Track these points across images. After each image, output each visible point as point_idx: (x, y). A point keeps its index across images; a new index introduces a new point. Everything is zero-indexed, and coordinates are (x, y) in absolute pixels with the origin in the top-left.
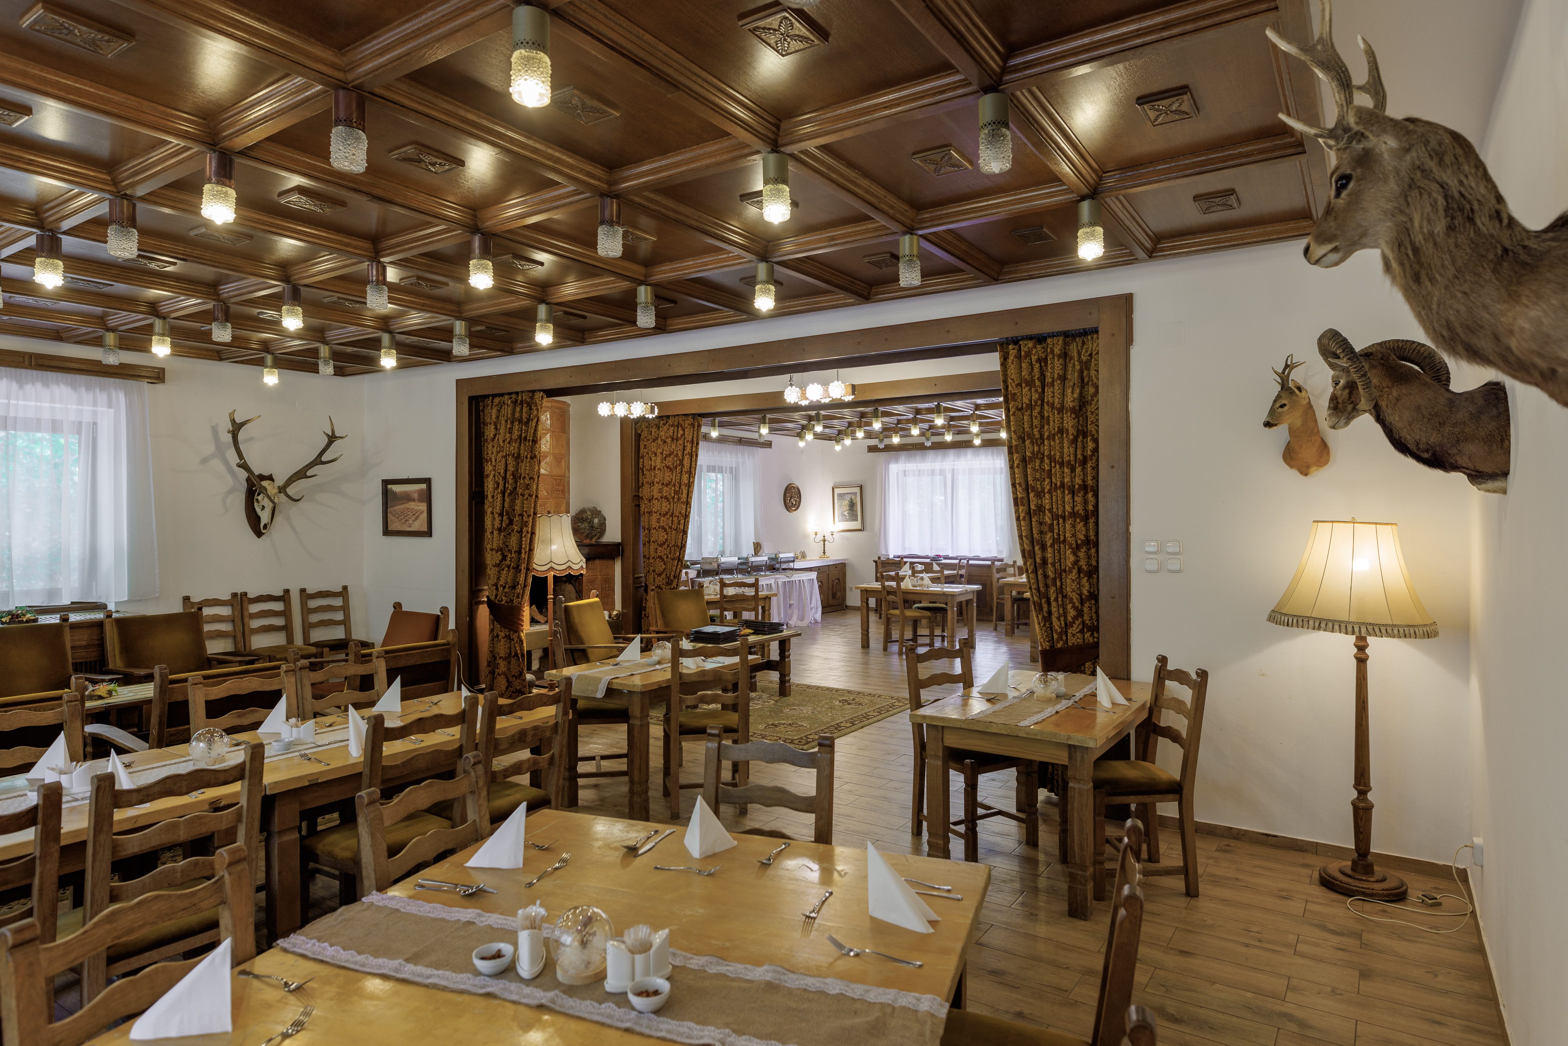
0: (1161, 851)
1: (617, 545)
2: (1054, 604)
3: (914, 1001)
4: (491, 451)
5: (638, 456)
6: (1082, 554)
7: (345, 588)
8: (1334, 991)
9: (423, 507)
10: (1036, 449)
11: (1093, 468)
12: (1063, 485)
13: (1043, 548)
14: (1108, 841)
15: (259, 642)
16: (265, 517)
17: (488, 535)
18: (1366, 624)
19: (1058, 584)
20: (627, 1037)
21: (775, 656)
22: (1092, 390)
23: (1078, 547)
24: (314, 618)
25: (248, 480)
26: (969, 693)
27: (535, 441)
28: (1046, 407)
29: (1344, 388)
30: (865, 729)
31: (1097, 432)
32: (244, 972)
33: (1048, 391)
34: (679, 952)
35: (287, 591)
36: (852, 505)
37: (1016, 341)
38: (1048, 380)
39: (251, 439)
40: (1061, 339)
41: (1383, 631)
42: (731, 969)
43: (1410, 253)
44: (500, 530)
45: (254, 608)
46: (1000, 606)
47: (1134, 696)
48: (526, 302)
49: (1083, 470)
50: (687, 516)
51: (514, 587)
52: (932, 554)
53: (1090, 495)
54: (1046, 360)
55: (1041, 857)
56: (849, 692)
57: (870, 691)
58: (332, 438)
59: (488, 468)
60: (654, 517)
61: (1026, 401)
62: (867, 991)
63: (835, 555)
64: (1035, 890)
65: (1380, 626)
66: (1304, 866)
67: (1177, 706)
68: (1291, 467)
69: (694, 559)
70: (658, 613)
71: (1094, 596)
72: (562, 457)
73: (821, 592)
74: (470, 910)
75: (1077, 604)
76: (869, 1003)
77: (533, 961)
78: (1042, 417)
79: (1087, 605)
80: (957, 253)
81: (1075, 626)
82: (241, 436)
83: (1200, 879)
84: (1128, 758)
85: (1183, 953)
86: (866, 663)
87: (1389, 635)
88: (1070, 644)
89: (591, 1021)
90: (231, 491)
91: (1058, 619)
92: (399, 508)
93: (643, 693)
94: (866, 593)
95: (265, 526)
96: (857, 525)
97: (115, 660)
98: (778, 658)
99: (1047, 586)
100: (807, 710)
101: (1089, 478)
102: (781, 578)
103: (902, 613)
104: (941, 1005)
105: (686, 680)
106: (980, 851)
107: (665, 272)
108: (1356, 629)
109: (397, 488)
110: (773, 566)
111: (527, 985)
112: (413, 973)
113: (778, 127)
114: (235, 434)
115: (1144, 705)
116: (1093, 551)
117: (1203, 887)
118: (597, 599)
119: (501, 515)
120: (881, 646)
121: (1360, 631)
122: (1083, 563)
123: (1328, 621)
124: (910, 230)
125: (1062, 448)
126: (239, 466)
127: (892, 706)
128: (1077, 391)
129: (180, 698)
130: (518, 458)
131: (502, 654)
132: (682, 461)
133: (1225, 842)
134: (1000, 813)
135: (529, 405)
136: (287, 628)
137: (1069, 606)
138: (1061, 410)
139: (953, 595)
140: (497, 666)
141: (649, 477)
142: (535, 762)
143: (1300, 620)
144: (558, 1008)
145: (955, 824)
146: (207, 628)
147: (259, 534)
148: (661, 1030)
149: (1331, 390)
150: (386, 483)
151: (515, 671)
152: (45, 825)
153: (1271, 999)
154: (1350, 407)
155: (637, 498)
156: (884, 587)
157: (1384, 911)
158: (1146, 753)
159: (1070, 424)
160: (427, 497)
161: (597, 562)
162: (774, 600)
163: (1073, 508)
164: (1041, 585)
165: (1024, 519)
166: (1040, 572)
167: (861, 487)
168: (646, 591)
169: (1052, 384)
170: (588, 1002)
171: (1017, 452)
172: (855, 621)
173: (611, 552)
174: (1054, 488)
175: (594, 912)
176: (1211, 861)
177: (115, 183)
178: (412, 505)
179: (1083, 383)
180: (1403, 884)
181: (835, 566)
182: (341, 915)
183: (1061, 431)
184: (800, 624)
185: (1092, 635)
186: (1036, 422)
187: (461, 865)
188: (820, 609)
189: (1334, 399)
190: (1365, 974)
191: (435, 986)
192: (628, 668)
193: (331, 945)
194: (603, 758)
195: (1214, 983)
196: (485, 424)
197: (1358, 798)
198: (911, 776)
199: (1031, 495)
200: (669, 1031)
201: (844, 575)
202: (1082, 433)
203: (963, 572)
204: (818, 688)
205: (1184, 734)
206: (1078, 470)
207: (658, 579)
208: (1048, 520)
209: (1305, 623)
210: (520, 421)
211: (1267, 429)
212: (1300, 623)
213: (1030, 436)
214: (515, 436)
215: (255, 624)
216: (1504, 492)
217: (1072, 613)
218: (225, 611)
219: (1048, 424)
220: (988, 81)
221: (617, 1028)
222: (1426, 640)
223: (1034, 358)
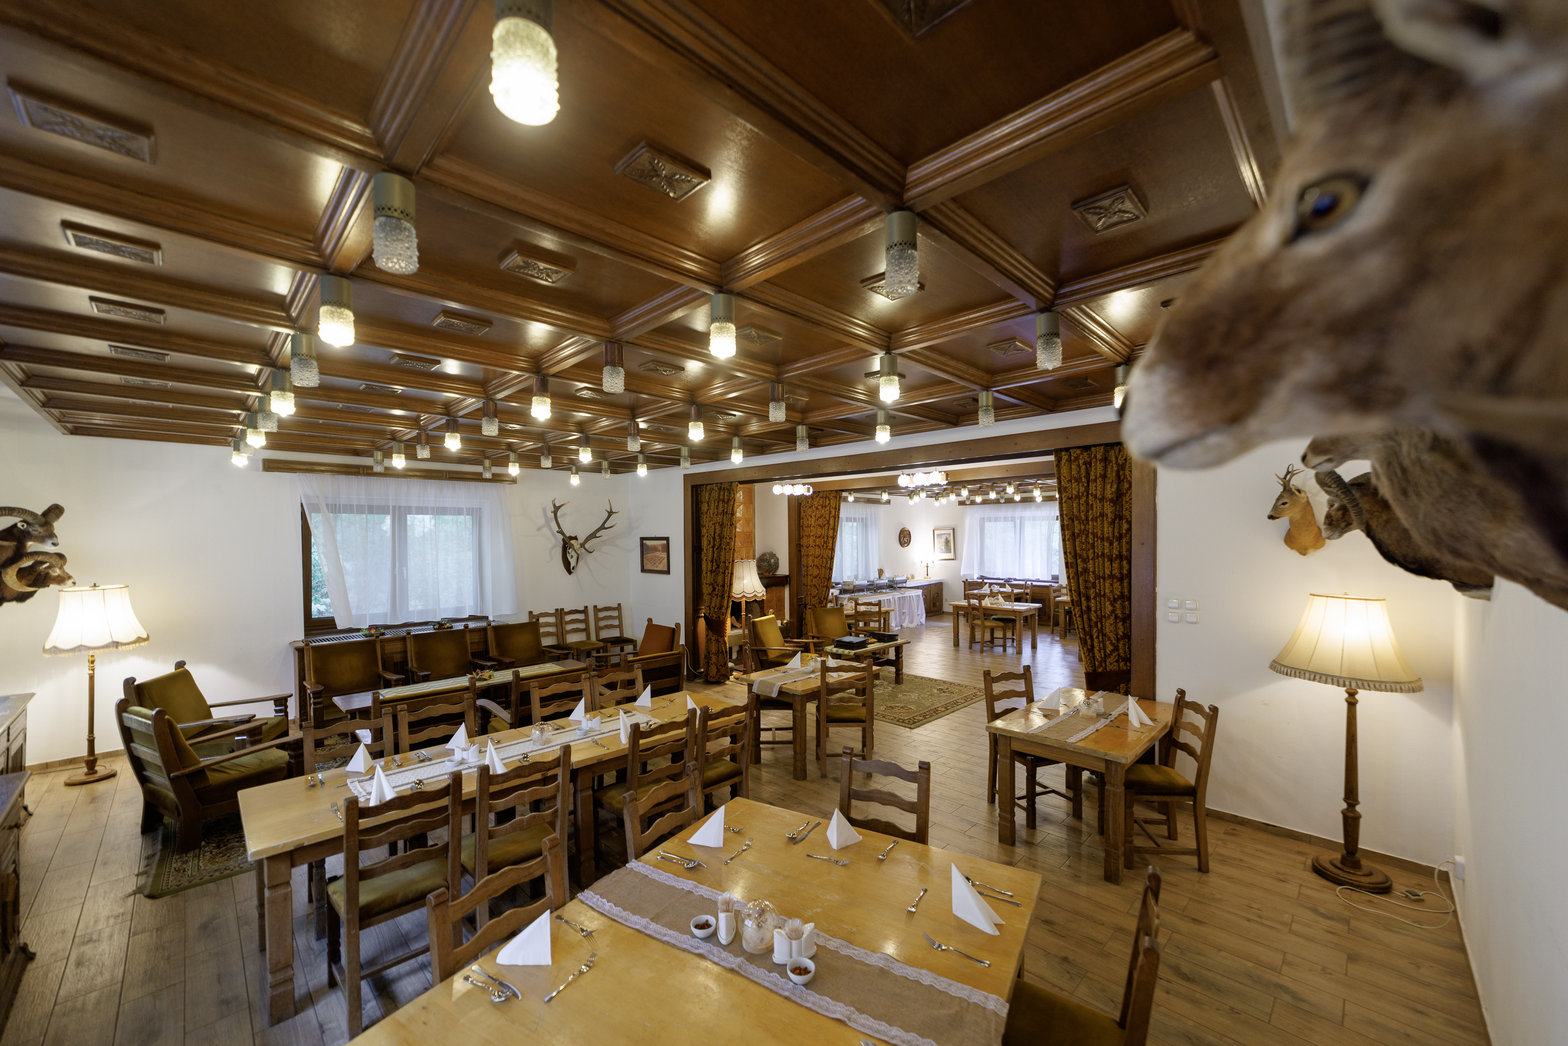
0: (1179, 830)
1: (787, 577)
2: (1096, 640)
3: (983, 1000)
4: (705, 520)
5: (800, 518)
6: (1118, 605)
7: (619, 605)
8: (1324, 970)
9: (665, 555)
10: (1083, 527)
11: (1127, 543)
12: (1103, 554)
13: (1088, 599)
14: (1136, 822)
15: (572, 639)
16: (573, 562)
17: (704, 574)
18: (1356, 680)
19: (1099, 626)
20: (786, 1002)
21: (892, 655)
22: (1126, 485)
23: (1115, 600)
24: (602, 624)
25: (563, 540)
26: (1030, 707)
27: (733, 514)
28: (1090, 497)
29: (1339, 509)
30: (955, 714)
31: (1131, 516)
32: (559, 917)
33: (1092, 486)
34: (822, 933)
35: (586, 607)
36: (947, 542)
37: (1067, 450)
38: (1092, 477)
39: (565, 514)
40: (1102, 448)
41: (1372, 686)
42: (856, 952)
43: (1398, 471)
44: (711, 571)
45: (568, 618)
46: (1056, 617)
47: (1158, 717)
48: (724, 436)
49: (1119, 544)
50: (832, 558)
51: (720, 608)
52: (1006, 577)
53: (1125, 562)
54: (1090, 463)
55: (1084, 828)
56: (944, 682)
57: (959, 682)
58: (610, 513)
59: (704, 531)
60: (811, 558)
61: (1075, 492)
62: (950, 985)
63: (935, 577)
64: (1079, 856)
65: (1368, 682)
66: (1300, 853)
67: (1194, 729)
68: (1292, 548)
69: (838, 581)
70: (814, 625)
71: (1127, 636)
72: (750, 520)
73: (925, 603)
74: (690, 882)
75: (1114, 641)
76: (951, 996)
77: (727, 934)
78: (1088, 504)
79: (1122, 642)
80: (1022, 398)
81: (1112, 657)
82: (559, 514)
83: (1210, 858)
84: (1154, 763)
85: (1196, 921)
86: (956, 659)
87: (1376, 689)
88: (1108, 669)
89: (764, 987)
90: (554, 547)
91: (1099, 651)
92: (650, 555)
93: (802, 696)
94: (957, 608)
95: (573, 568)
96: (951, 556)
97: (493, 652)
98: (894, 658)
99: (1090, 627)
100: (914, 696)
101: (1124, 550)
102: (897, 594)
103: (983, 623)
104: (1003, 1006)
105: (831, 687)
106: (1038, 820)
107: (815, 417)
108: (1347, 683)
109: (649, 543)
110: (892, 586)
111: (724, 950)
112: (655, 931)
113: (890, 338)
114: (555, 513)
115: (1166, 726)
116: (1127, 603)
117: (1212, 865)
118: (773, 616)
119: (712, 562)
120: (968, 645)
121: (1350, 685)
122: (1118, 612)
123: (1322, 675)
124: (987, 388)
125: (1103, 527)
126: (558, 532)
127: (975, 695)
128: (1115, 486)
129: (526, 690)
130: (722, 525)
131: (714, 651)
132: (828, 521)
133: (1232, 826)
134: (1053, 791)
135: (729, 491)
136: (586, 630)
137: (1108, 643)
138: (1102, 500)
139: (1020, 612)
140: (710, 659)
141: (807, 531)
142: (733, 749)
143: (1298, 672)
144: (743, 973)
145: (1019, 798)
146: (542, 630)
147: (570, 573)
148: (808, 1002)
149: (1327, 509)
150: (642, 539)
151: (721, 663)
152: (453, 795)
153: (1268, 971)
154: (1343, 525)
155: (799, 546)
156: (969, 604)
157: (1370, 901)
158: (1167, 760)
159: (1109, 511)
160: (667, 549)
161: (774, 588)
162: (892, 614)
163: (1111, 572)
164: (1086, 626)
165: (1073, 578)
166: (1085, 617)
167: (954, 530)
168: (805, 607)
169: (1095, 481)
170: (762, 970)
171: (1068, 530)
172: (949, 624)
173: (783, 581)
174: (1096, 557)
175: (766, 905)
176: (1219, 843)
177: (485, 392)
178: (658, 554)
179: (1119, 480)
180: (1387, 879)
181: (935, 584)
182: (614, 877)
183: (1102, 515)
184: (910, 626)
185: (1126, 664)
186: (1082, 508)
187: (684, 841)
188: (924, 615)
189: (1328, 517)
190: (1352, 958)
191: (668, 943)
192: (792, 675)
193: (608, 901)
194: (777, 729)
195: (1220, 950)
196: (702, 502)
197: (1347, 809)
198: (987, 753)
199: (1079, 561)
200: (814, 1004)
201: (942, 590)
202: (1119, 517)
203: (1028, 591)
204: (922, 678)
205: (1199, 751)
206: (1115, 544)
207: (813, 600)
208: (1091, 579)
209: (1302, 674)
210: (723, 501)
211: (1271, 521)
212: (1298, 674)
213: (1078, 518)
214: (720, 511)
215: (569, 627)
216: (1488, 599)
217: (1110, 648)
218: (552, 620)
219: (1092, 509)
220: (1042, 305)
221: (780, 995)
222: (1412, 694)
223: (1081, 462)
